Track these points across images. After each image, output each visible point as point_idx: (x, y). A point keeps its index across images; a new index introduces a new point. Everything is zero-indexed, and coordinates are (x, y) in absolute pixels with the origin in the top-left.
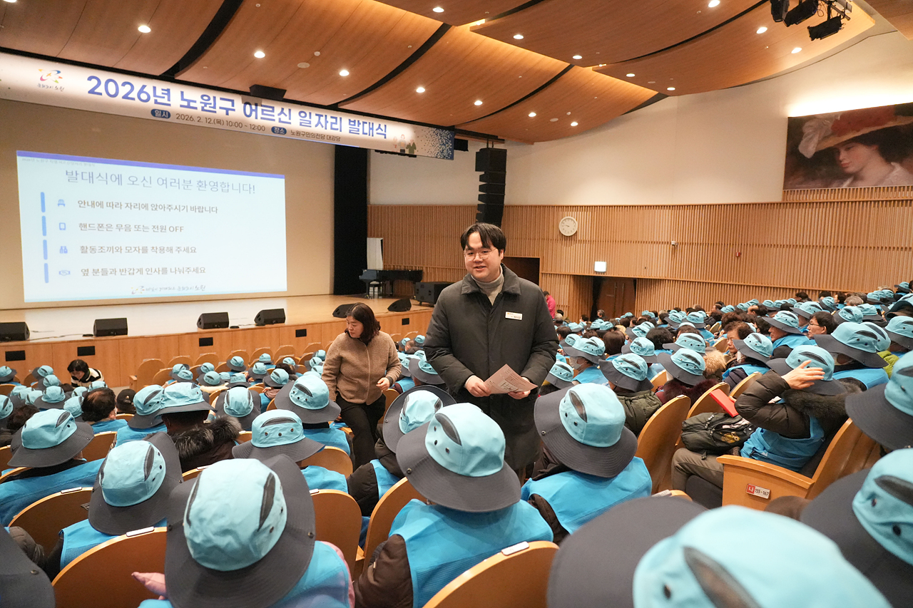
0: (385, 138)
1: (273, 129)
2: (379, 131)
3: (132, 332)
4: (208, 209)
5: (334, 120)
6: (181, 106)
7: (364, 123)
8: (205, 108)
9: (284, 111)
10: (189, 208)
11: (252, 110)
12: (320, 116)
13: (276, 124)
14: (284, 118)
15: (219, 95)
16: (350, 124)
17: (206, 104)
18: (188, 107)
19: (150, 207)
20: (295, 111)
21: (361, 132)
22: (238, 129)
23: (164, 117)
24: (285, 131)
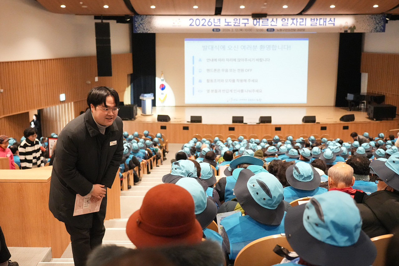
0: (334, 25)
1: (268, 30)
2: (330, 22)
3: (204, 122)
4: (265, 60)
5: (302, 20)
6: (225, 25)
7: (320, 19)
8: (235, 25)
9: (274, 20)
10: (255, 60)
11: (257, 22)
12: (293, 19)
13: (270, 27)
14: (273, 23)
15: (241, 18)
16: (311, 21)
17: (235, 23)
18: (228, 25)
19: (237, 60)
20: (279, 20)
21: (318, 24)
22: (250, 32)
23: (218, 31)
24: (273, 30)
